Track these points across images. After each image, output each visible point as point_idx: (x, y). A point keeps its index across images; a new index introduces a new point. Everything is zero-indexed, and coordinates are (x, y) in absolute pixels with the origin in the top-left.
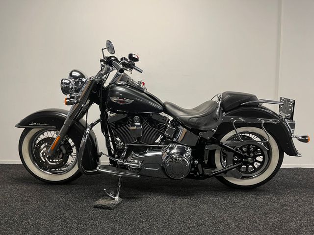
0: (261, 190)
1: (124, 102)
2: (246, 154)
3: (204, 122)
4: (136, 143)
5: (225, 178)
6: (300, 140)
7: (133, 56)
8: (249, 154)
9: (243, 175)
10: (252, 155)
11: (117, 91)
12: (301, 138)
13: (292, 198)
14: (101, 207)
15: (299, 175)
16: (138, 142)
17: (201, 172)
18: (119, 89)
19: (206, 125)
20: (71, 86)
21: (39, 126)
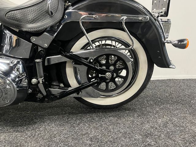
2: (104, 67)
6: (175, 45)
8: (108, 68)
10: (112, 68)
12: (176, 42)
13: (160, 121)
15: (171, 87)
17: (45, 93)
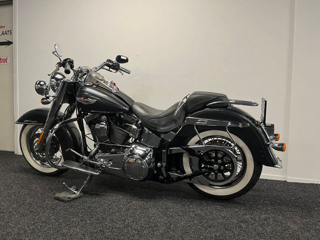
0: (235, 203)
1: (87, 102)
2: (213, 160)
3: (163, 123)
4: (107, 142)
5: (195, 184)
6: (274, 148)
7: (122, 58)
8: (216, 161)
9: (212, 183)
10: (220, 161)
11: (87, 92)
14: (58, 199)
16: (109, 142)
17: (165, 176)
18: (88, 90)
19: (164, 126)
20: (45, 88)
21: (31, 122)
